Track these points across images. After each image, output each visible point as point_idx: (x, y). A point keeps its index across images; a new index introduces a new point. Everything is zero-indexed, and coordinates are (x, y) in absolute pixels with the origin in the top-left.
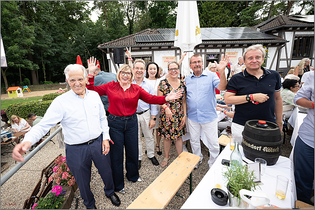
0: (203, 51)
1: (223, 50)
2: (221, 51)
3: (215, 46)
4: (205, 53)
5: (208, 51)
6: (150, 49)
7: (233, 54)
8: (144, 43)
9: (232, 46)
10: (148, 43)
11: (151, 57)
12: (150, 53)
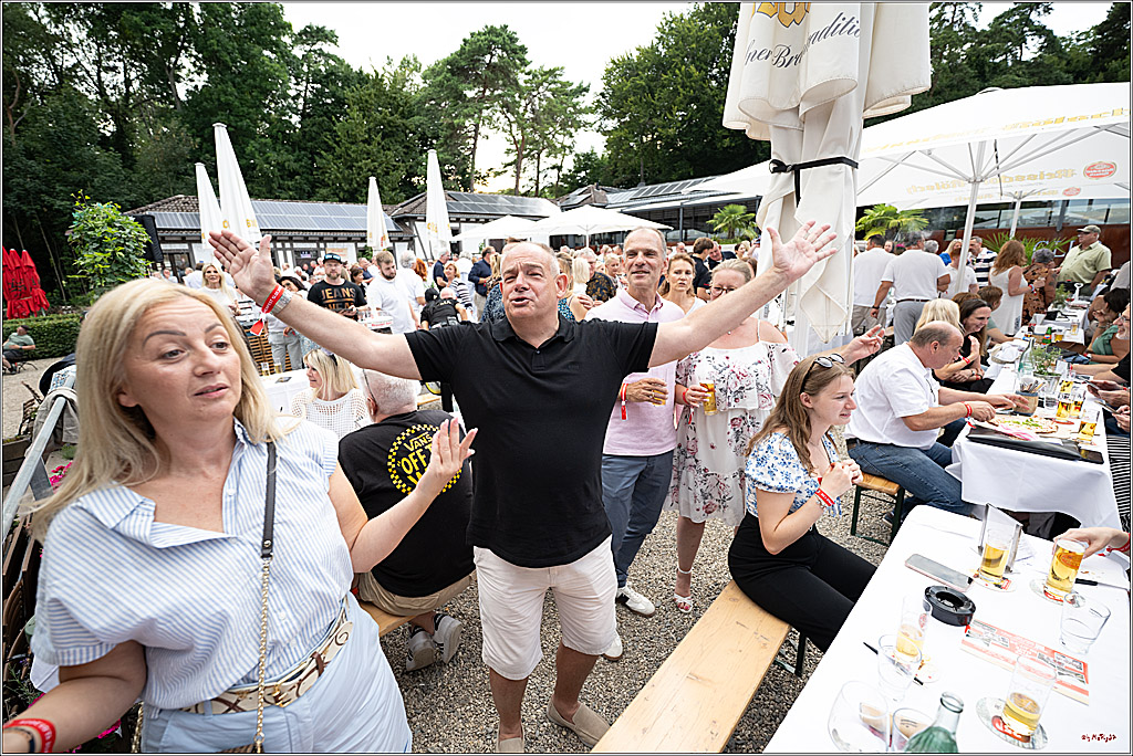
0: (288, 245)
1: (322, 245)
2: (318, 246)
5: (296, 245)
6: (183, 240)
8: (169, 230)
10: (178, 230)
11: (188, 254)
12: (186, 246)
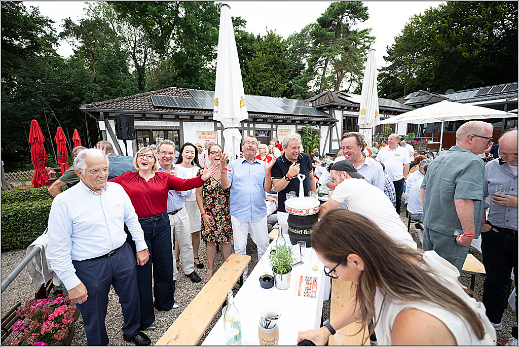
0: (251, 125)
2: (272, 127)
3: (265, 121)
4: (254, 129)
5: (258, 126)
6: (177, 118)
7: (285, 132)
8: (167, 108)
9: (285, 122)
10: (174, 109)
11: (178, 131)
12: (177, 124)
